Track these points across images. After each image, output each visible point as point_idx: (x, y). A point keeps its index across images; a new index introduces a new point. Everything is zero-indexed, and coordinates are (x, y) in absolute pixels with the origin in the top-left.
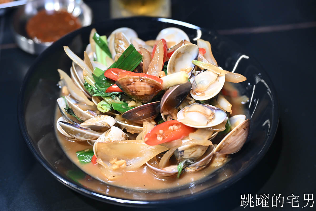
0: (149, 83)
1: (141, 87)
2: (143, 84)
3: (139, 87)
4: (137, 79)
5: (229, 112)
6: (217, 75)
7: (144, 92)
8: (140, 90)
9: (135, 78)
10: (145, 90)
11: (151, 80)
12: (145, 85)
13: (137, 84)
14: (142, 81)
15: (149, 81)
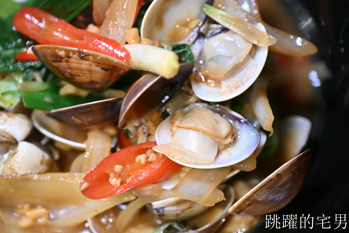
0: (99, 63)
1: (82, 70)
2: (85, 64)
3: (77, 69)
4: (74, 52)
5: (268, 130)
6: (251, 46)
7: (89, 78)
8: (80, 74)
9: (70, 51)
10: (90, 74)
11: (102, 58)
12: (90, 65)
13: (74, 63)
14: (82, 58)
15: (99, 60)
